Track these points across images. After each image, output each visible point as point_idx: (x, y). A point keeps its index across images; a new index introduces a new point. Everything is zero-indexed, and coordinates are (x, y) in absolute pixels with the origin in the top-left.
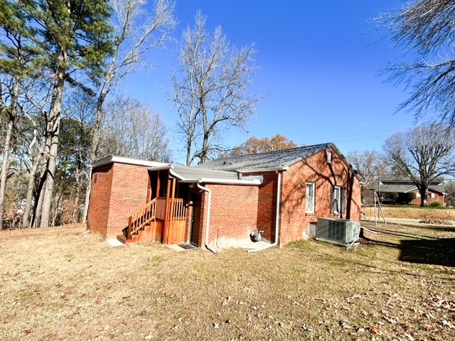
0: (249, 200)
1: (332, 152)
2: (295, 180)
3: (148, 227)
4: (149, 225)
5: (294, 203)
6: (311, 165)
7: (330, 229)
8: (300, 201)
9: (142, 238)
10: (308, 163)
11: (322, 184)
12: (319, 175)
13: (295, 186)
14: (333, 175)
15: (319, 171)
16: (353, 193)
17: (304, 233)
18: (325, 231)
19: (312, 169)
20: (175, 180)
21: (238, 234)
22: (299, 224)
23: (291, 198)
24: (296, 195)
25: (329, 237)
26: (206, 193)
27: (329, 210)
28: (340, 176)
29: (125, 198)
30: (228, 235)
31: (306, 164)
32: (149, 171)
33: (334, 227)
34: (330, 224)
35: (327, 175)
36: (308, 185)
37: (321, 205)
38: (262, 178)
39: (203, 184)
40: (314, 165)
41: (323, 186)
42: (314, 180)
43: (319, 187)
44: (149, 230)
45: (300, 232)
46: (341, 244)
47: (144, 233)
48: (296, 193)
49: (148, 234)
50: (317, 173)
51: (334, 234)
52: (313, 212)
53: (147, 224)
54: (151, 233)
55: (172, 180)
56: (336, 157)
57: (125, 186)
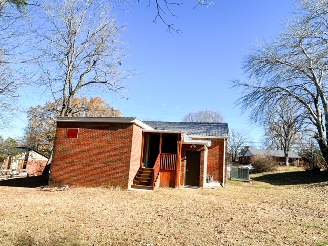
7: (239, 173)
18: (236, 174)
25: (239, 177)
32: (143, 132)
33: (242, 172)
34: (239, 171)
46: (245, 180)
51: (241, 176)
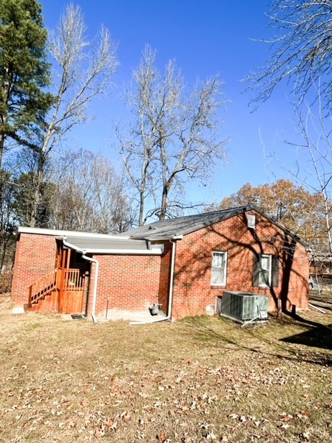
0: (148, 271)
1: (256, 215)
2: (194, 249)
3: (49, 296)
4: (50, 294)
5: (193, 274)
6: (221, 232)
7: (231, 303)
8: (202, 272)
9: (42, 307)
10: (215, 229)
11: (238, 253)
12: (233, 242)
13: (195, 256)
14: (258, 242)
15: (233, 238)
16: (294, 263)
17: (208, 308)
18: (228, 306)
19: (223, 236)
20: (69, 250)
21: (133, 306)
22: (201, 297)
23: (188, 269)
24: (197, 265)
25: (230, 313)
26: (93, 263)
27: (250, 283)
28: (270, 243)
29: (31, 268)
30: (121, 307)
31: (213, 230)
32: (56, 240)
33: (234, 302)
34: (231, 299)
35: (248, 242)
36: (214, 254)
37: (237, 277)
38: (163, 248)
39: (90, 255)
40: (226, 231)
41: (240, 255)
42: (225, 248)
43: (233, 256)
44: (49, 300)
45: (202, 306)
46: (238, 320)
47: (44, 302)
48: (196, 264)
49: (49, 303)
50: (229, 240)
51: (234, 310)
52: (225, 285)
53: (47, 294)
54: (52, 302)
55: (67, 250)
56: (262, 221)
57: (32, 256)
